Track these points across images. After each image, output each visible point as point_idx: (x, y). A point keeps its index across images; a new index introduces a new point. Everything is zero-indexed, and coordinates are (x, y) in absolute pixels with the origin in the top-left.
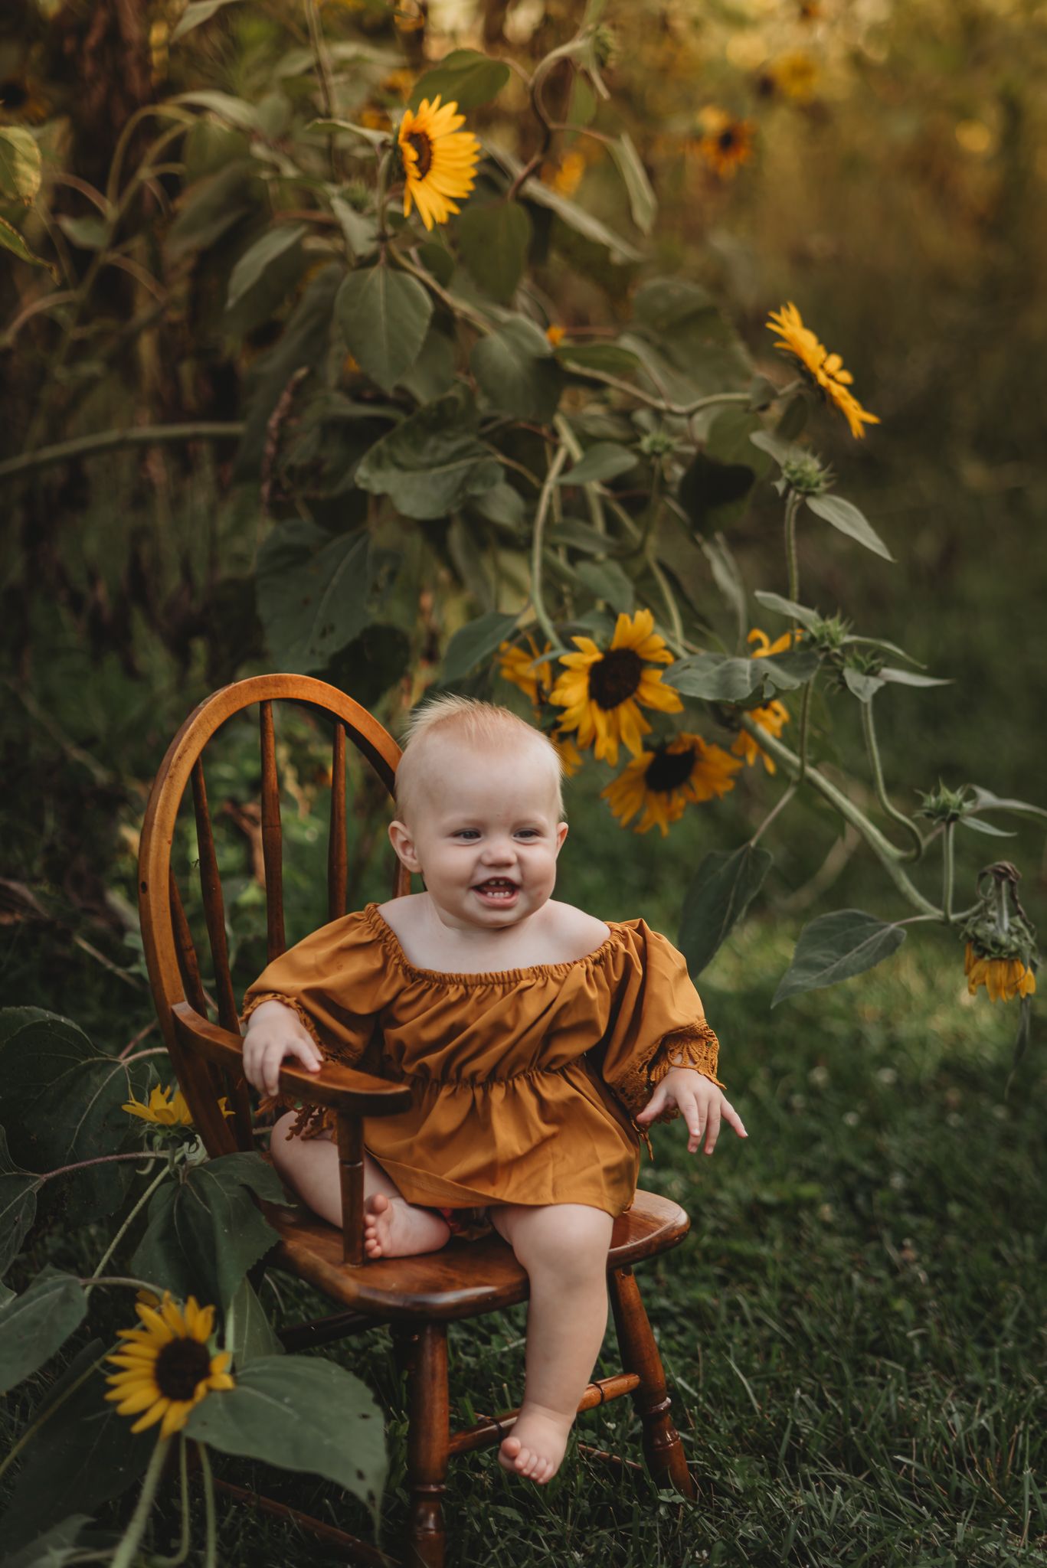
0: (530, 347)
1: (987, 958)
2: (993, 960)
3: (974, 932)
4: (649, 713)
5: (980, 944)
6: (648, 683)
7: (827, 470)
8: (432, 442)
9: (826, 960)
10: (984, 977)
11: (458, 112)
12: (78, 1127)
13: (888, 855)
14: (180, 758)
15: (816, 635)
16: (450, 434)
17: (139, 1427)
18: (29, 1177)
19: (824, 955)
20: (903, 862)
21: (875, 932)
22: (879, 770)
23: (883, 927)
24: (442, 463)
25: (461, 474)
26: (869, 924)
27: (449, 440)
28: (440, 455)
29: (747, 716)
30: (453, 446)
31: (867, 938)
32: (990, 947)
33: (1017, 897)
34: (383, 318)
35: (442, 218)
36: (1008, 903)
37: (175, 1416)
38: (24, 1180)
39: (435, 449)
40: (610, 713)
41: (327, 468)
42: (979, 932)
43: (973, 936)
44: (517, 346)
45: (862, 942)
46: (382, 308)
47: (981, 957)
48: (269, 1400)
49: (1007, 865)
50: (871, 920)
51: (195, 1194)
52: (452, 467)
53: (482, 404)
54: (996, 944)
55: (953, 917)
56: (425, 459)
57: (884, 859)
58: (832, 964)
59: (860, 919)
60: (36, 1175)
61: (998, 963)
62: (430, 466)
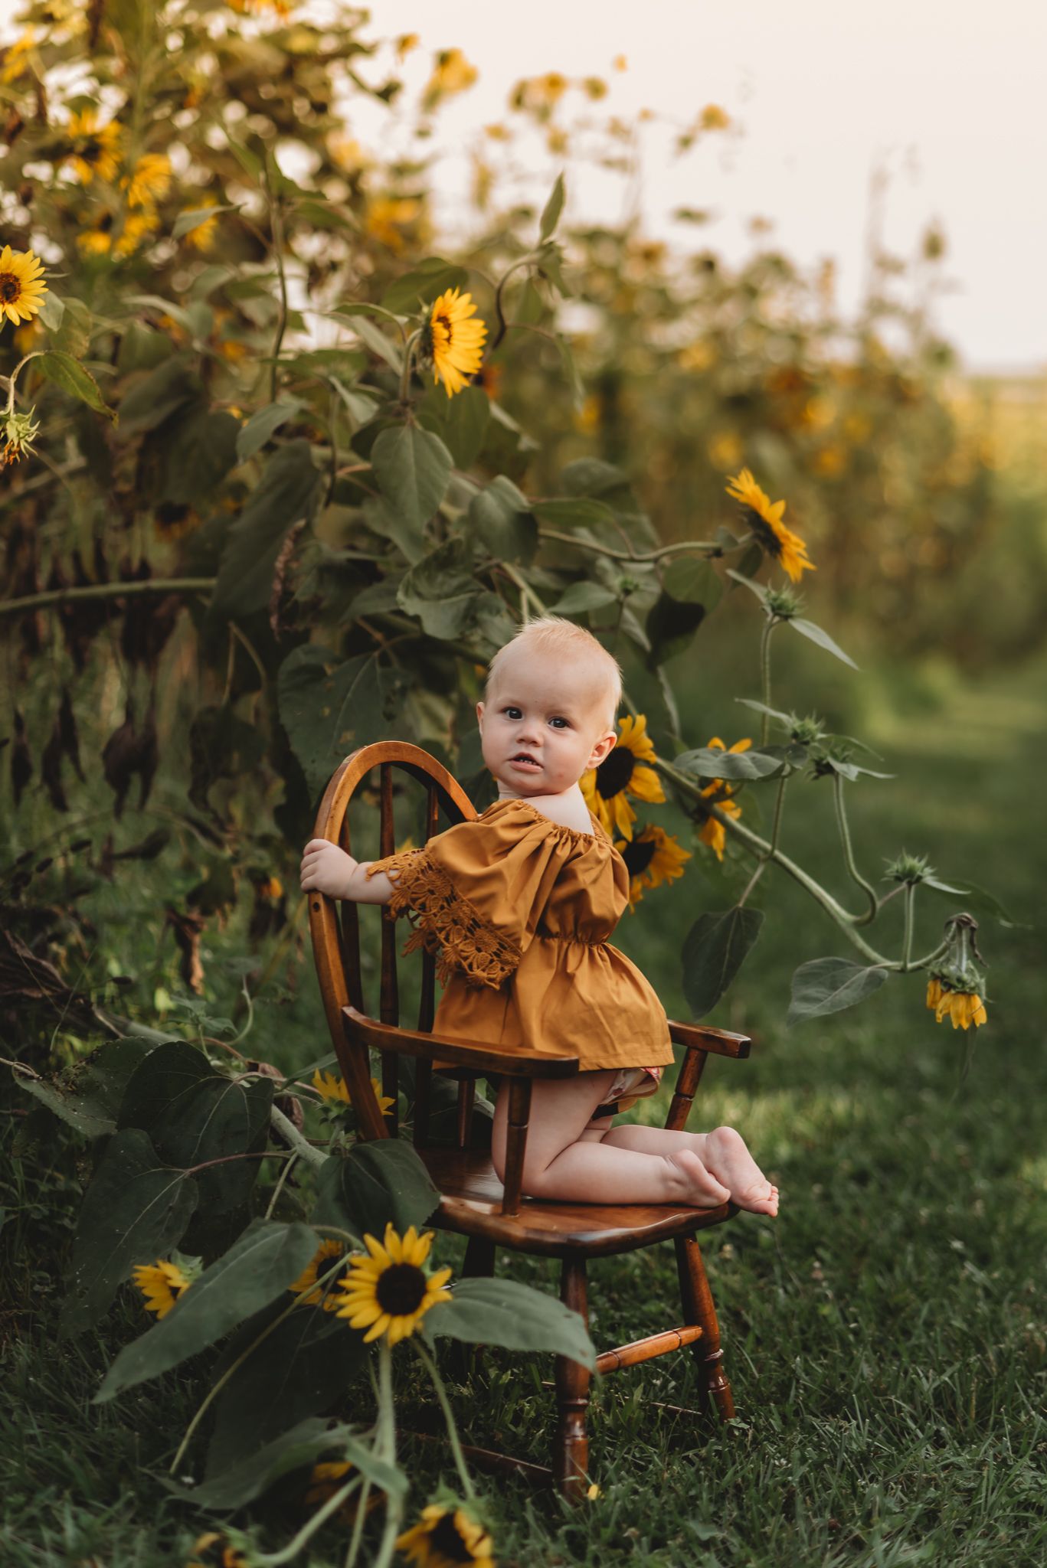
0: (514, 505)
1: (953, 992)
2: (958, 993)
3: (940, 971)
4: (637, 803)
5: (945, 980)
6: (637, 778)
7: (800, 598)
8: (440, 578)
9: (819, 995)
10: (949, 1007)
11: (471, 302)
12: (201, 1135)
13: (843, 919)
14: (337, 802)
15: (799, 731)
16: (453, 572)
17: (369, 1337)
18: (175, 1172)
19: (817, 992)
20: (857, 925)
21: (855, 974)
22: (849, 844)
23: (860, 971)
24: (448, 596)
25: (463, 605)
26: (849, 968)
27: (453, 576)
28: (446, 589)
29: (717, 807)
30: (455, 582)
31: (849, 979)
32: (954, 982)
33: (975, 942)
34: (413, 469)
35: (458, 390)
36: (967, 947)
37: (400, 1328)
38: (170, 1175)
39: (443, 584)
40: (607, 802)
41: (325, 604)
42: (945, 971)
43: (940, 975)
44: (503, 502)
45: (846, 982)
46: (411, 460)
47: (948, 990)
48: (488, 1306)
49: (967, 915)
50: (850, 965)
51: (359, 1166)
52: (454, 599)
53: (480, 549)
54: (960, 980)
55: (910, 966)
56: (437, 591)
57: (840, 922)
58: (826, 998)
59: (841, 964)
60: (180, 1170)
61: (960, 996)
62: (439, 597)
